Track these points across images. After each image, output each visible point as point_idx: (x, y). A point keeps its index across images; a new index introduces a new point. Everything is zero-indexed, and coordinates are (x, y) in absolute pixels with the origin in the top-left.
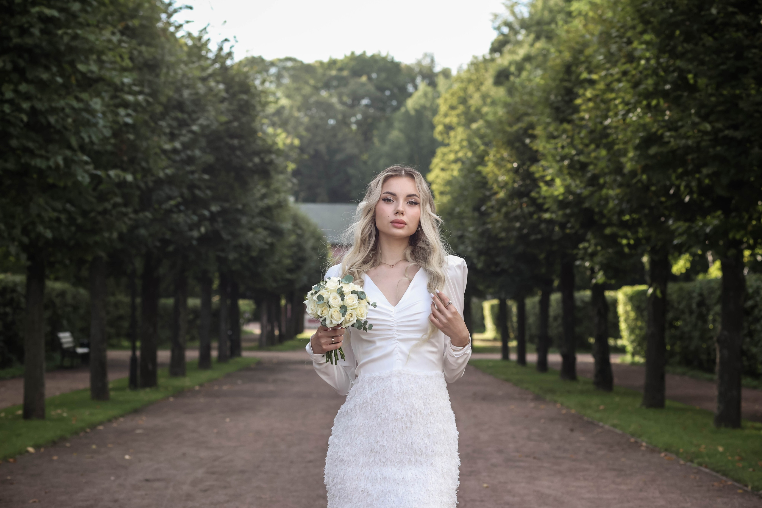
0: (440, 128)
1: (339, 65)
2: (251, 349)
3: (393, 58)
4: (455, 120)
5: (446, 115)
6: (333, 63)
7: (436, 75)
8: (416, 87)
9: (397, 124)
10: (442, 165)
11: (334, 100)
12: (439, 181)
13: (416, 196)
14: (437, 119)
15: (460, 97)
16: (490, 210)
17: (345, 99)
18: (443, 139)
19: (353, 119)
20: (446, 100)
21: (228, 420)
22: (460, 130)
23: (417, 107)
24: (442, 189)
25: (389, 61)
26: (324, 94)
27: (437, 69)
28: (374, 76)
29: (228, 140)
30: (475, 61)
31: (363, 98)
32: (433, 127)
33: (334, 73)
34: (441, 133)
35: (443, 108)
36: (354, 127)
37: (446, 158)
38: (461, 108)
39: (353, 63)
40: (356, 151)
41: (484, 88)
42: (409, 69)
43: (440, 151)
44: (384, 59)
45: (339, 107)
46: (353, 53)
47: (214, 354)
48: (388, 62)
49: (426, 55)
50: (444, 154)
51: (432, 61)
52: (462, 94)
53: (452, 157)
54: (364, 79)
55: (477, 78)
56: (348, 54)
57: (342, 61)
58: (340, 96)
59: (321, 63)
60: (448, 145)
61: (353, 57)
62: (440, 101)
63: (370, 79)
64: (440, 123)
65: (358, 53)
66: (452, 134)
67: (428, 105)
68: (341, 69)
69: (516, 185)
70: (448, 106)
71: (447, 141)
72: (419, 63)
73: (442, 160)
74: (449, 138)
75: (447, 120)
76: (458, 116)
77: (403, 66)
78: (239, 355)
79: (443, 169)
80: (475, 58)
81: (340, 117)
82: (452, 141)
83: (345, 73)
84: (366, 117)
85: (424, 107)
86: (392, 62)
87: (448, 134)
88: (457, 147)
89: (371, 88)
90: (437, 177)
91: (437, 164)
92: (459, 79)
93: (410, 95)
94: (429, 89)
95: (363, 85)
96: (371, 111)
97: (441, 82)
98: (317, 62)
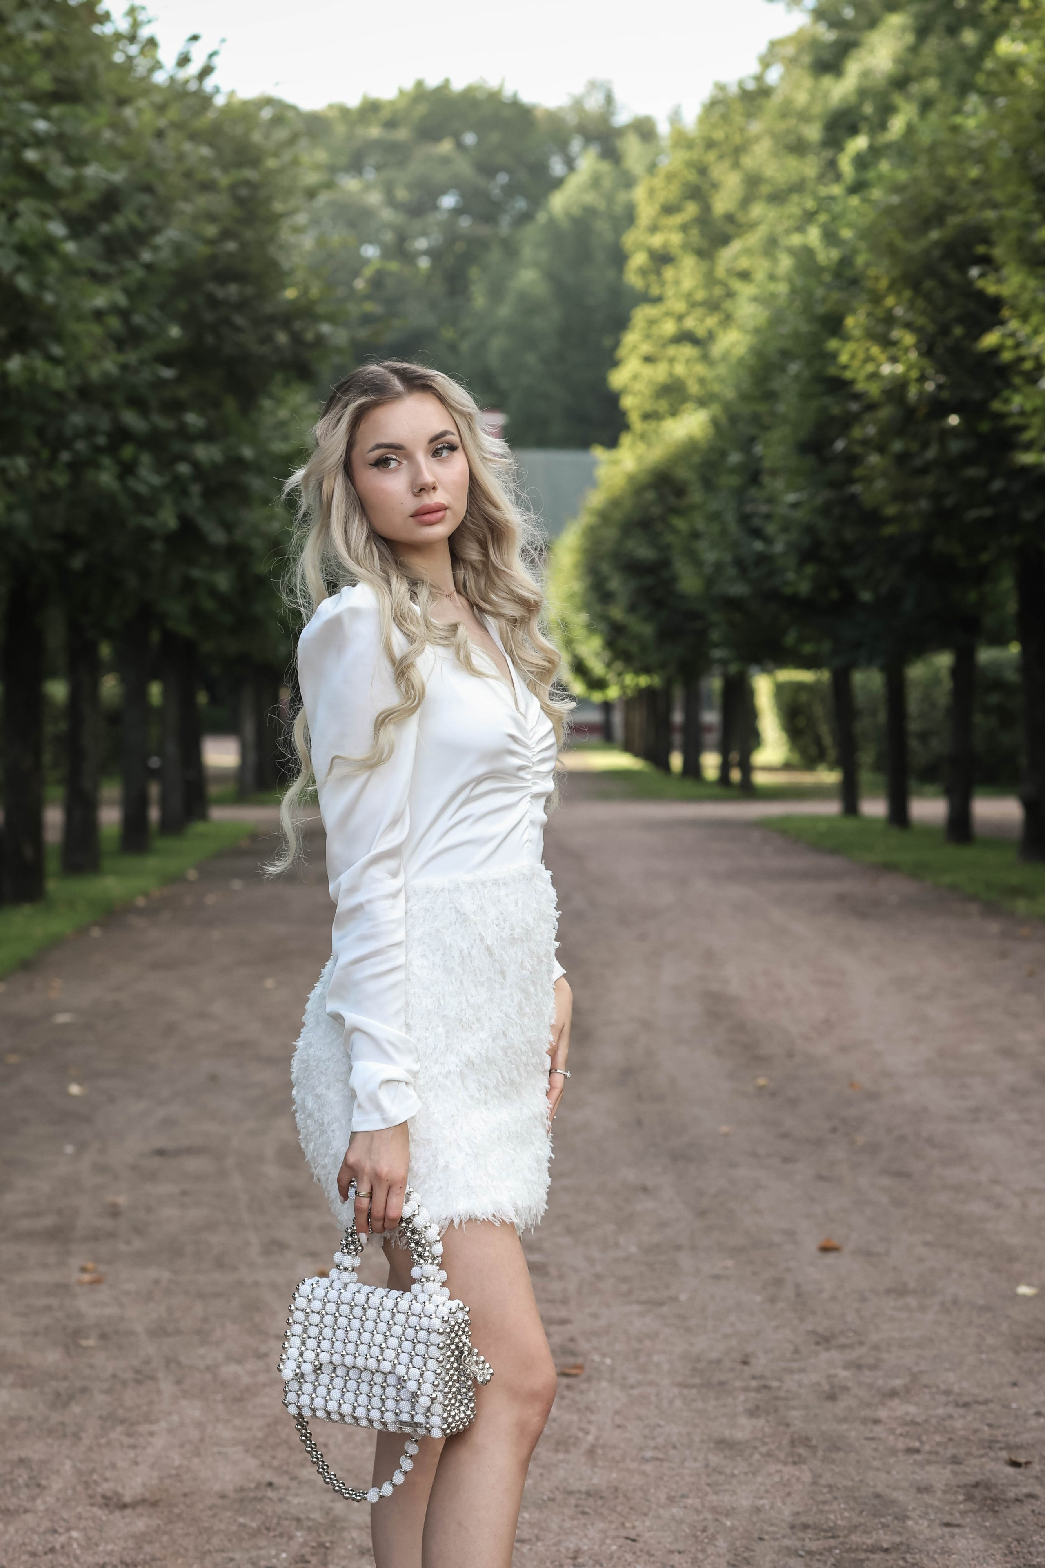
0: (639, 259)
1: (385, 114)
2: (223, 801)
3: (515, 95)
4: (676, 239)
5: (654, 228)
6: (371, 108)
7: (619, 132)
8: (570, 164)
9: (527, 252)
10: (646, 348)
11: (374, 198)
12: (638, 386)
13: (449, 434)
14: (630, 239)
15: (686, 185)
16: (858, 449)
17: (402, 194)
18: (648, 286)
19: (421, 244)
20: (651, 192)
21: (269, 983)
22: (689, 263)
23: (576, 211)
24: (648, 407)
25: (506, 102)
26: (351, 184)
27: (622, 118)
28: (470, 139)
29: (211, 287)
30: (721, 96)
31: (443, 191)
32: (619, 258)
33: (374, 132)
34: (643, 272)
35: (646, 212)
36: (424, 263)
37: (655, 330)
38: (691, 209)
39: (422, 109)
40: (429, 320)
41: (748, 162)
42: (554, 118)
43: (642, 314)
44: (494, 97)
45: (387, 215)
46: (420, 84)
47: (154, 814)
48: (504, 104)
49: (593, 85)
50: (652, 323)
51: (609, 99)
52: (692, 177)
53: (669, 328)
54: (446, 147)
55: (727, 138)
56: (409, 85)
57: (392, 103)
58: (389, 190)
59: (344, 112)
60: (658, 300)
61: (420, 94)
62: (639, 194)
63: (460, 146)
64: (639, 246)
65: (432, 82)
66: (669, 273)
67: (601, 205)
68: (391, 124)
69: (930, 386)
70: (657, 207)
71: (655, 291)
72: (578, 104)
73: (648, 337)
74: (662, 284)
75: (657, 241)
76: (684, 228)
77: (539, 114)
78: (203, 816)
79: (648, 359)
80: (721, 87)
81: (388, 237)
82: (670, 292)
83: (402, 134)
84: (452, 236)
85: (590, 211)
86: (516, 105)
87: (658, 273)
88: (680, 306)
89: (464, 167)
90: (635, 377)
91: (635, 348)
92: (682, 141)
93: (558, 183)
94: (605, 167)
95: (445, 161)
96: (465, 223)
97: (632, 148)
98: (331, 107)
